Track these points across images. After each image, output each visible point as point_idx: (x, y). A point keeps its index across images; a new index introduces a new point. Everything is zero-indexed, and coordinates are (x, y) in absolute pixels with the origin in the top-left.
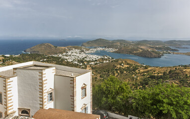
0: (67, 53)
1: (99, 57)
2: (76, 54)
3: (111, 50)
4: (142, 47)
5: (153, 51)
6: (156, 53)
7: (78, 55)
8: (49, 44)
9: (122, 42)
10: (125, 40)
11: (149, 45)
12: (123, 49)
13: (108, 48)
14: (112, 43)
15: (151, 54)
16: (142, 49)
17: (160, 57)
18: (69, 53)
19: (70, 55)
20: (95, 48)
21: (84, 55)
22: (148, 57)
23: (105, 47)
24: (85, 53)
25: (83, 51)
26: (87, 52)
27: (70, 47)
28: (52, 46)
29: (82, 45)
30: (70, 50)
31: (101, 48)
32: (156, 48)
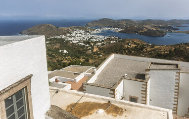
0: (71, 34)
1: (106, 38)
2: (80, 35)
3: (117, 30)
4: (147, 26)
5: (157, 31)
6: (160, 32)
7: (83, 36)
8: (50, 25)
9: (127, 21)
10: (130, 20)
11: (153, 25)
12: (128, 29)
13: (114, 27)
14: (118, 23)
15: (155, 33)
16: (147, 28)
17: (163, 36)
18: (74, 34)
19: (75, 36)
20: (100, 28)
21: (90, 35)
22: (153, 36)
23: (111, 27)
24: (90, 33)
25: (88, 32)
26: (92, 32)
27: (74, 28)
28: (54, 27)
29: (87, 25)
30: (73, 31)
31: (107, 29)
32: (160, 27)
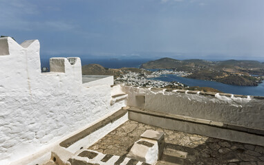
0: (122, 77)
1: (167, 84)
2: (133, 79)
3: (182, 74)
4: (228, 70)
5: (245, 77)
6: (250, 79)
7: (137, 80)
8: (98, 65)
9: (197, 62)
10: (201, 60)
11: (238, 68)
12: (199, 73)
13: (178, 71)
14: (184, 64)
15: (242, 80)
16: (228, 73)
17: (256, 85)
18: (125, 78)
19: (126, 81)
20: (159, 71)
21: (145, 80)
22: (238, 85)
23: (174, 70)
24: (146, 77)
25: (143, 75)
26: (149, 76)
27: (126, 70)
28: (102, 68)
29: (142, 67)
30: (125, 73)
31: (168, 72)
32: (250, 72)
